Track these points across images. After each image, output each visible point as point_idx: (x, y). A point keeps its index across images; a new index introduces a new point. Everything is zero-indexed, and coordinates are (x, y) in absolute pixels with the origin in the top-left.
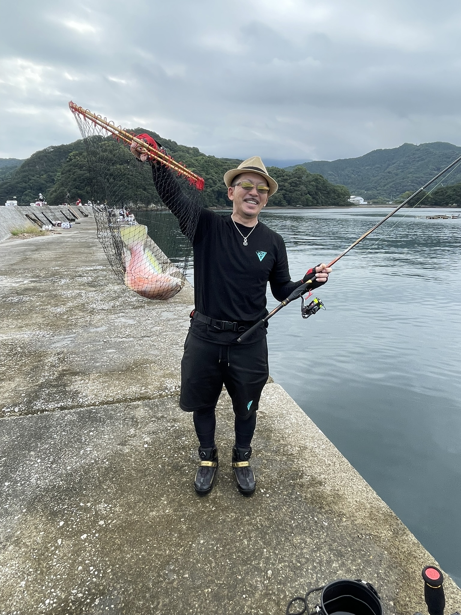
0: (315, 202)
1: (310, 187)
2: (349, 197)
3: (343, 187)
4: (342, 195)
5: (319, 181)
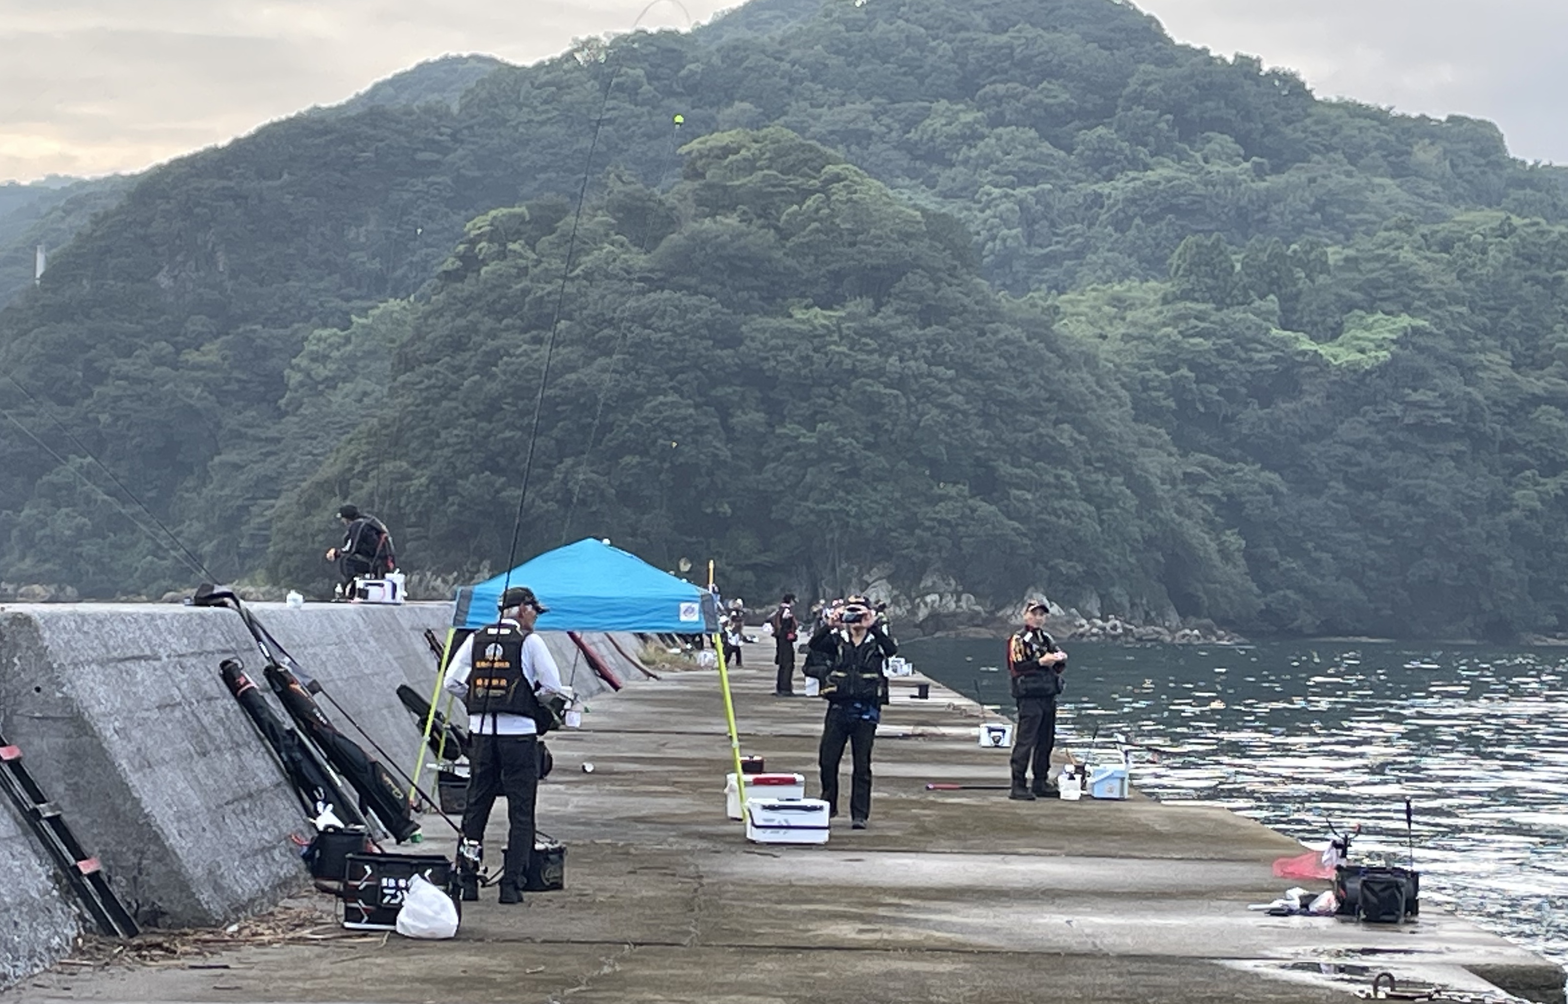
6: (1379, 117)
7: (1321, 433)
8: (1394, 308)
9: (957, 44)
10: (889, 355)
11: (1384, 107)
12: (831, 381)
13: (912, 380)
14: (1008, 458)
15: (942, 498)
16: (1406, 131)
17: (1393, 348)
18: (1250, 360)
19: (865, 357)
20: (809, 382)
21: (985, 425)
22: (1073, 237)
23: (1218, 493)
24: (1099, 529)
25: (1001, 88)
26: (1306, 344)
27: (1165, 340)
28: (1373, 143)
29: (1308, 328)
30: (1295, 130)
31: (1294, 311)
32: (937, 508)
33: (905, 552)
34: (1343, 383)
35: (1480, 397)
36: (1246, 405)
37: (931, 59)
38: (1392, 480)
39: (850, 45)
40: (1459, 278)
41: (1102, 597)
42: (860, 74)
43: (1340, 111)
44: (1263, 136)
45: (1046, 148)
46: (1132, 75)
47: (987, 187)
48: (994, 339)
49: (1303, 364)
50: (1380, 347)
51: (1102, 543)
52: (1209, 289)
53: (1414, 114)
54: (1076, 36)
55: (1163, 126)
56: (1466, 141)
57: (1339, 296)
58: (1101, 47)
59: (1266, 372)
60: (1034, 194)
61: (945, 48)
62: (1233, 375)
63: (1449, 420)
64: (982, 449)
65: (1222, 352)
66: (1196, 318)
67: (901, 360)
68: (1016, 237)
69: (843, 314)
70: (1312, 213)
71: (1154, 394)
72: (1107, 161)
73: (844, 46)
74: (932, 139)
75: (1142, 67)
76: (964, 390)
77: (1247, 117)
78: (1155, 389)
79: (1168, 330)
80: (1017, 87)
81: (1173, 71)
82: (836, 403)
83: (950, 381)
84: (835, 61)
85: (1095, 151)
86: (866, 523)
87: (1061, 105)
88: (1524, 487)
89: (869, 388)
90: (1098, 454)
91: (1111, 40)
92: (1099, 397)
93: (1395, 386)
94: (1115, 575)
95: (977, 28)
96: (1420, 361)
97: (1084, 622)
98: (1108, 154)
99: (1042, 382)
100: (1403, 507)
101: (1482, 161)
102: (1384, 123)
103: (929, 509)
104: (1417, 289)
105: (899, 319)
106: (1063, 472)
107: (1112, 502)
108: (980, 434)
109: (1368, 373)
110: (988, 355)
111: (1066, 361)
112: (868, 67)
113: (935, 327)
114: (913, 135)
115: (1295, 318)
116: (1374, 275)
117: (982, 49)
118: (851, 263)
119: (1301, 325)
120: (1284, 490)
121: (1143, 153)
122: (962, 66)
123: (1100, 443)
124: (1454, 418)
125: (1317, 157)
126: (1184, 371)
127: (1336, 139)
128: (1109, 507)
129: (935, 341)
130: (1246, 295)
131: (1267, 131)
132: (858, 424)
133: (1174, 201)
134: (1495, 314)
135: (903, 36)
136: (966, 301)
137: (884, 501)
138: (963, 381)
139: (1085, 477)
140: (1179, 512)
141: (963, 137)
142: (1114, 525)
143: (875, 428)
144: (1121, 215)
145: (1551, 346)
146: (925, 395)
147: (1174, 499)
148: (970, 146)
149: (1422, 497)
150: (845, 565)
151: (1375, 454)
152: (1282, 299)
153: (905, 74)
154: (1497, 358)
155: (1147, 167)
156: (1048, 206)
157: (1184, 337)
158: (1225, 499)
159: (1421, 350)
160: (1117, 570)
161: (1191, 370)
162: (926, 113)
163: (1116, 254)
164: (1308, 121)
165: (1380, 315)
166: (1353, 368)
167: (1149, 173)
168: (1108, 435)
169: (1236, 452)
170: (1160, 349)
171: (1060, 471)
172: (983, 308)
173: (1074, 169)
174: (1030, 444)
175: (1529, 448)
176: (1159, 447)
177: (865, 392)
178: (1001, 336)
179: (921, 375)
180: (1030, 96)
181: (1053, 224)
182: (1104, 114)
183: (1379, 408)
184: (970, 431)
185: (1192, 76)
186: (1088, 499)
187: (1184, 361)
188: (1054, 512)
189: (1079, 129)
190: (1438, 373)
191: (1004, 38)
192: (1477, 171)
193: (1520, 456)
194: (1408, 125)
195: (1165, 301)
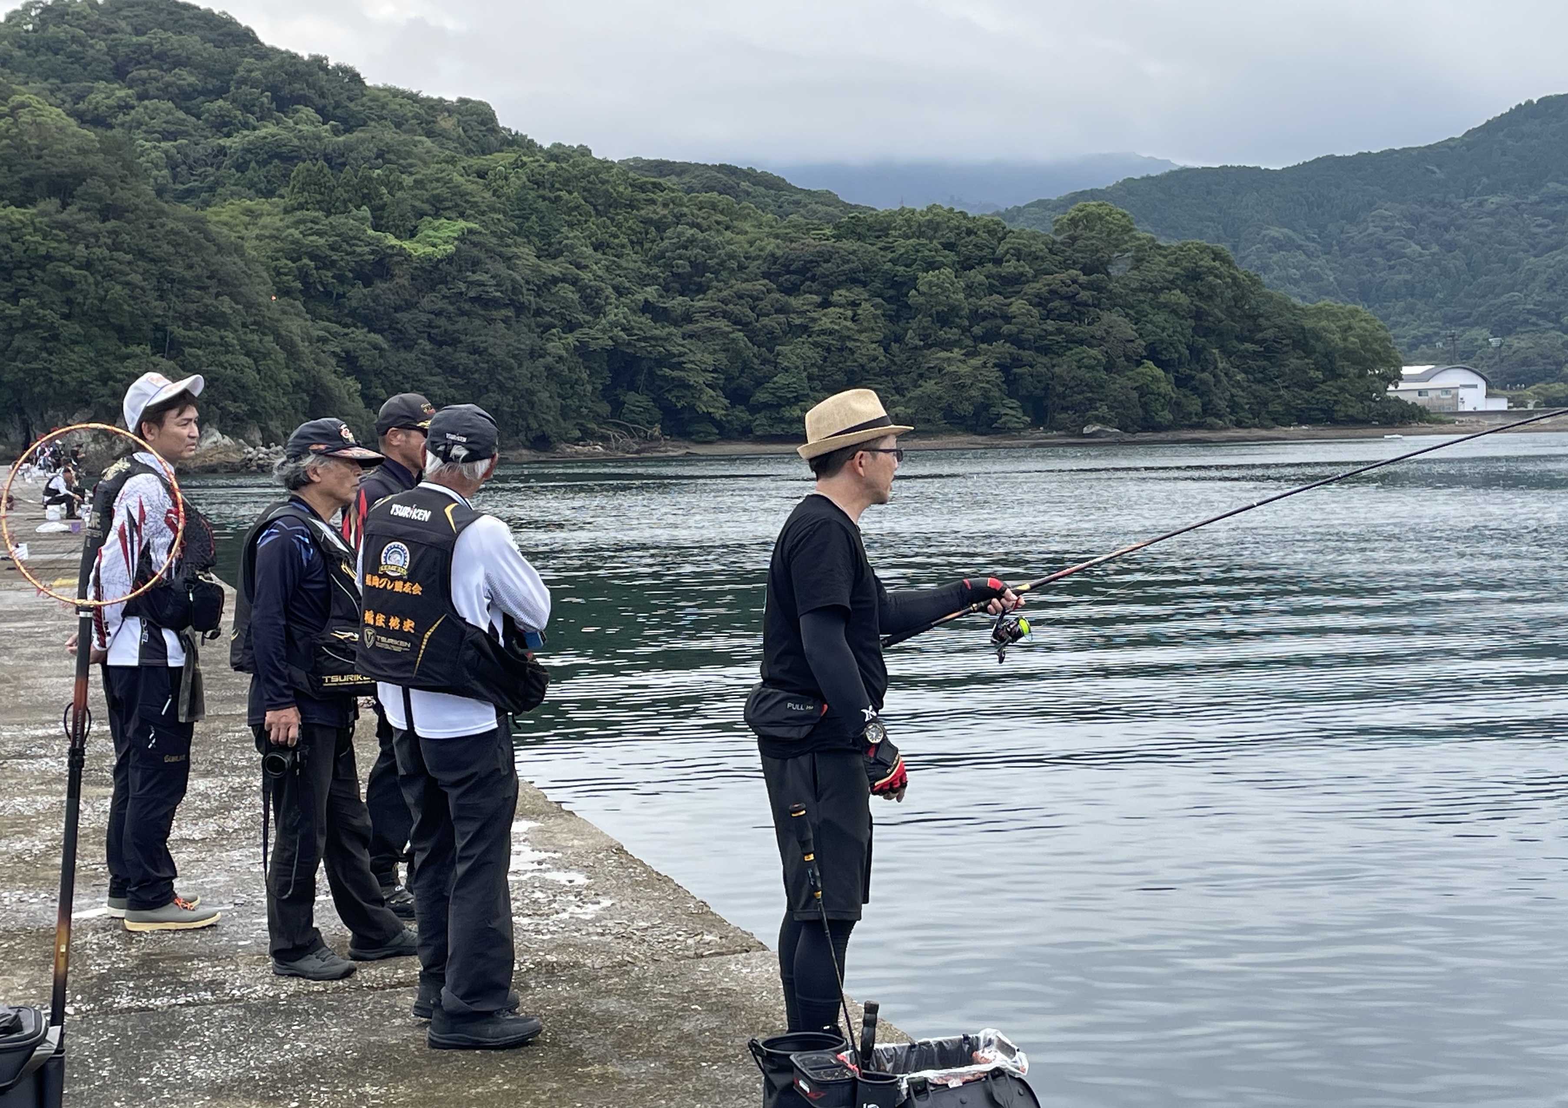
0: (1194, 405)
1: (1160, 318)
2: (1390, 373)
3: (1353, 314)
4: (1355, 363)
5: (1212, 287)
6: (413, 98)
7: (409, 306)
8: (454, 215)
9: (109, 42)
10: (77, 244)
11: (415, 91)
12: (28, 265)
13: (98, 263)
14: (180, 324)
15: (128, 357)
16: (432, 107)
17: (456, 243)
18: (354, 252)
19: (55, 245)
20: (11, 265)
21: (161, 298)
22: (206, 176)
23: (338, 350)
24: (258, 377)
25: (144, 73)
26: (392, 240)
27: (290, 238)
28: (410, 115)
29: (393, 230)
30: (357, 105)
31: (382, 218)
32: (125, 364)
33: (101, 400)
34: (423, 269)
35: (519, 278)
36: (353, 285)
37: (91, 52)
38: (463, 337)
39: (28, 42)
40: (494, 195)
41: (262, 430)
42: (39, 62)
43: (385, 93)
44: (334, 108)
45: (181, 114)
46: (238, 65)
47: (140, 141)
48: (163, 231)
49: (391, 256)
50: (446, 242)
51: (261, 387)
52: (318, 202)
53: (436, 97)
54: (198, 38)
55: (265, 100)
56: (472, 115)
57: (413, 206)
58: (215, 46)
59: (366, 261)
60: (174, 147)
61: (102, 46)
62: (343, 263)
63: (498, 294)
64: (159, 316)
65: (332, 248)
66: (312, 222)
67: (87, 247)
68: (163, 177)
69: (34, 211)
70: (376, 158)
71: (285, 278)
72: (226, 124)
73: (25, 43)
74: (96, 109)
75: (246, 60)
76: (141, 270)
77: (322, 95)
78: (286, 274)
79: (292, 231)
80: (154, 72)
81: (267, 64)
82: (35, 282)
83: (129, 263)
84: (18, 53)
85: (216, 117)
86: (67, 378)
87: (189, 85)
88: (553, 341)
89: (62, 270)
90: (252, 319)
91: (222, 42)
92: (249, 276)
93: (460, 271)
94: (272, 412)
95: (123, 31)
96: (475, 252)
97: (251, 449)
98: (227, 119)
99: (203, 264)
100: (472, 357)
101: (484, 128)
102: (415, 101)
103: (118, 365)
104: (467, 202)
105: (83, 215)
106: (226, 333)
107: (265, 356)
108: (158, 307)
109: (440, 261)
110: (159, 243)
111: (220, 250)
112: (44, 58)
113: (113, 221)
114: (82, 106)
115: (383, 222)
116: (438, 191)
117: (128, 46)
118: (40, 171)
119: (387, 228)
120: (385, 346)
121: (252, 119)
122: (114, 58)
123: (254, 311)
124: (502, 292)
125: (373, 123)
126: (306, 261)
127: (384, 112)
128: (265, 359)
129: (114, 233)
130: (346, 207)
131: (337, 106)
132: (55, 299)
133: (278, 150)
134: (521, 220)
135: (69, 36)
136: (137, 201)
137: (81, 360)
138: (140, 263)
139: (243, 337)
140: (317, 363)
141: (120, 107)
142: (269, 373)
143: (69, 302)
144: (241, 160)
145: (560, 243)
146: (109, 275)
147: (311, 353)
148: (125, 114)
149: (486, 349)
150: (51, 413)
151: (449, 318)
152: (373, 210)
153: (72, 63)
154: (527, 250)
155: (255, 129)
156: (186, 156)
157: (304, 236)
158: (343, 354)
159: (475, 244)
160: (274, 408)
161: (311, 260)
162: (91, 90)
163: (239, 188)
164: (364, 99)
165: (443, 220)
166: (429, 258)
167: (257, 132)
168: (259, 305)
169: (349, 320)
170: (288, 246)
171: (223, 333)
172: (151, 207)
173: (203, 129)
174: (197, 312)
175: (553, 313)
176: (297, 315)
177: (58, 273)
178: (168, 228)
179: (104, 259)
180: (167, 79)
181: (191, 168)
182: (220, 93)
183: (450, 286)
184: (148, 303)
185: (281, 66)
186: (247, 354)
187: (306, 253)
188: (221, 365)
189: (203, 103)
190: (488, 261)
191: (143, 39)
192: (480, 135)
193: (548, 319)
194: (431, 103)
195: (286, 211)
